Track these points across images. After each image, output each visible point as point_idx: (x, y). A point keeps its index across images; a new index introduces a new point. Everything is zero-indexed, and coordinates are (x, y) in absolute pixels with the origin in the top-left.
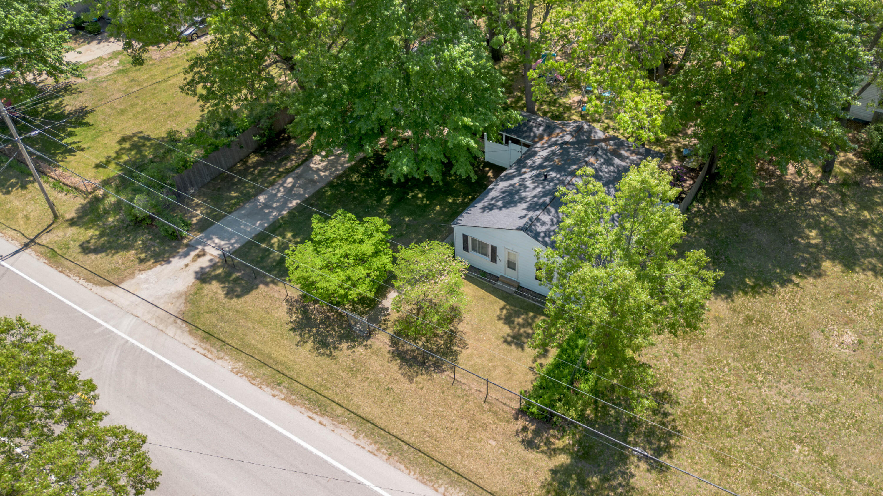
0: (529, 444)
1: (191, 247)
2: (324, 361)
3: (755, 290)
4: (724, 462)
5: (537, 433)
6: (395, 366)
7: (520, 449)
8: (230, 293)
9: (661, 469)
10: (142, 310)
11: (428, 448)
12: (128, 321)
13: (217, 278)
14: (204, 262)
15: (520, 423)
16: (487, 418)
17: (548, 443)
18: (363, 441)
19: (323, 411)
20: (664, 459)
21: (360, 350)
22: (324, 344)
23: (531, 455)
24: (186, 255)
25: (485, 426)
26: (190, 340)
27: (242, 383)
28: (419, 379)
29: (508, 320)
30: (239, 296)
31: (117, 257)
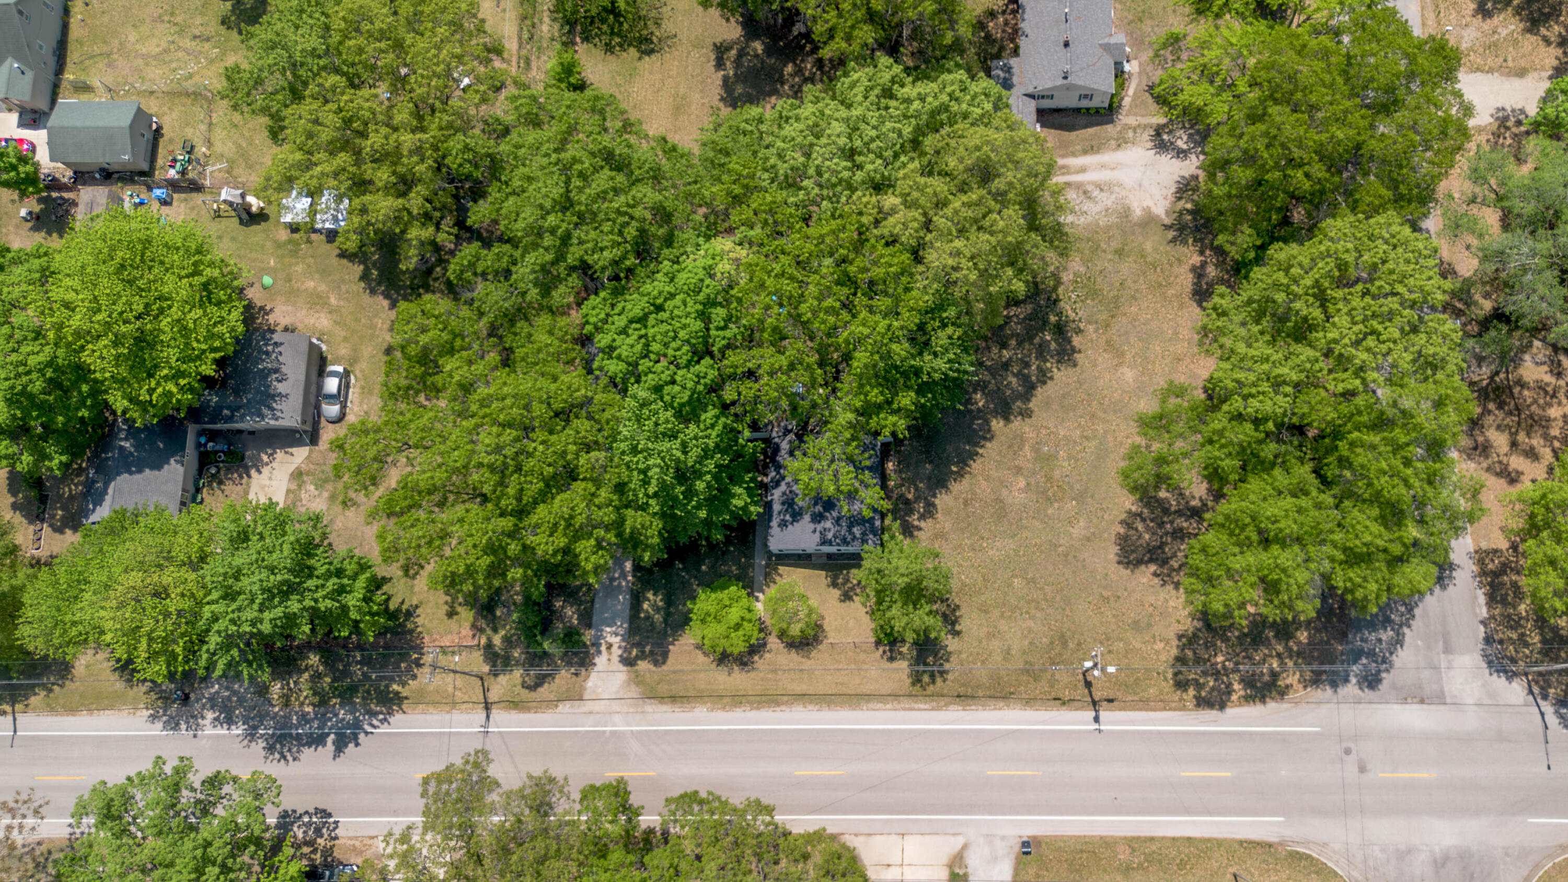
0: (892, 659)
1: (596, 644)
2: (752, 675)
3: (960, 475)
4: (986, 612)
5: (891, 651)
6: (793, 654)
7: (888, 665)
8: (656, 663)
9: (958, 633)
10: (616, 706)
11: (845, 691)
12: (617, 718)
13: (637, 657)
14: (616, 652)
15: (881, 649)
16: (862, 656)
17: (900, 653)
18: (810, 707)
19: (778, 704)
20: (957, 628)
21: (767, 655)
22: (745, 664)
23: (895, 664)
24: (599, 652)
25: (864, 662)
26: (664, 708)
27: (720, 715)
28: (813, 654)
29: (834, 585)
30: (664, 663)
31: (557, 680)
